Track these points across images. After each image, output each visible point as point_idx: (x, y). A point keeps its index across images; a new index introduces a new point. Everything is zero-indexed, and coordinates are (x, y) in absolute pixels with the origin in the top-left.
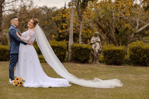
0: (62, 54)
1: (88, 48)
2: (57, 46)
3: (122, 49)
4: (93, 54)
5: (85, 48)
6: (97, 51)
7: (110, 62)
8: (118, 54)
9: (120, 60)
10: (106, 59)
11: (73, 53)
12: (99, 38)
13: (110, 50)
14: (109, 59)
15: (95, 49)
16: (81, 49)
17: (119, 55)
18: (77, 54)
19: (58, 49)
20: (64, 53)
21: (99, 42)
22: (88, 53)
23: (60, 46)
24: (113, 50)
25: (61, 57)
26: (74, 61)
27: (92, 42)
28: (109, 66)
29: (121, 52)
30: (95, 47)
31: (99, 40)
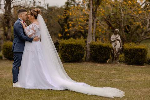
0: (80, 53)
1: (108, 47)
2: (75, 44)
3: (144, 48)
4: (113, 53)
5: (105, 46)
6: (117, 50)
7: (132, 62)
8: (140, 53)
9: (143, 59)
10: (128, 58)
11: (93, 51)
12: (119, 36)
13: (132, 49)
14: (130, 59)
15: (115, 48)
16: (101, 47)
17: (142, 54)
18: (97, 53)
19: (76, 48)
20: (83, 52)
21: (119, 40)
22: (108, 52)
23: (78, 44)
24: (135, 48)
25: (80, 56)
26: (93, 60)
27: (112, 40)
28: (131, 65)
29: (143, 51)
30: (115, 46)
31: (119, 38)
